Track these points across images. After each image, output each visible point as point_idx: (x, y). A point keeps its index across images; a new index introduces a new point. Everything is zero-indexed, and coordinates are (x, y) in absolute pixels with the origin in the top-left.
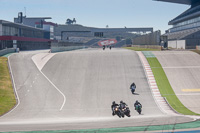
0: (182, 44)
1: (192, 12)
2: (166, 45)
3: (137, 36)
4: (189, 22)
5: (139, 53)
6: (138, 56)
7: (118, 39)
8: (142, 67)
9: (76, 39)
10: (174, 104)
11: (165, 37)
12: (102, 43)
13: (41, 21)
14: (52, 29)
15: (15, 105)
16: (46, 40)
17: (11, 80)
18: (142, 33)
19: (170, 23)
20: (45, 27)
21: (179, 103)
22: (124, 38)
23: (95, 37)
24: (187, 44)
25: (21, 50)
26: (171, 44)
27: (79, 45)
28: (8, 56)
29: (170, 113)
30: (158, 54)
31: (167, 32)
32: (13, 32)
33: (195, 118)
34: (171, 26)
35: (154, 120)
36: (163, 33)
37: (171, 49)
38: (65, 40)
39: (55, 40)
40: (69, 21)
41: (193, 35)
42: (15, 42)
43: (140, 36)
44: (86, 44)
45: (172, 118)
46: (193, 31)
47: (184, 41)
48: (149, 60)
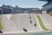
0: (46, 12)
1: (48, 4)
2: (41, 12)
3: (34, 10)
4: (47, 6)
5: (34, 14)
7: (29, 11)
8: (35, 18)
10: (44, 28)
11: (41, 10)
12: (25, 12)
13: (9, 6)
14: (12, 8)
15: (2, 28)
16: (10, 11)
17: (1, 22)
18: (35, 9)
19: (42, 7)
20: (10, 8)
22: (30, 11)
23: (23, 10)
24: (47, 12)
25: (4, 14)
26: (43, 12)
27: (19, 12)
29: (42, 30)
30: (39, 15)
31: (42, 9)
32: (2, 9)
33: (49, 31)
34: (43, 7)
35: (38, 32)
36: (41, 9)
37: (43, 13)
38: (15, 11)
39: (13, 11)
40: (16, 6)
42: (2, 12)
45: (43, 31)
46: (48, 9)
47: (46, 11)
48: (37, 16)
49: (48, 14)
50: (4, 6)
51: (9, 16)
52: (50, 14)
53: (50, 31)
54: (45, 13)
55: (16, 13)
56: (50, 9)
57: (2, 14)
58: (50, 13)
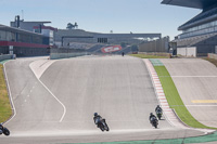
0: (192, 51)
1: (203, 17)
2: (175, 52)
3: (143, 42)
4: (200, 27)
5: (146, 60)
6: (144, 64)
7: (123, 45)
8: (149, 76)
9: (77, 45)
10: (184, 117)
11: (174, 43)
12: (106, 50)
13: (40, 26)
14: (51, 34)
15: (11, 116)
16: (45, 46)
17: (6, 88)
18: (149, 39)
19: (180, 29)
20: (44, 32)
21: (189, 115)
22: (129, 45)
23: (99, 43)
24: (198, 52)
25: (19, 56)
26: (180, 51)
27: (80, 51)
28: (4, 63)
29: (179, 126)
30: (166, 62)
31: (176, 38)
32: (9, 37)
33: (206, 131)
37: (181, 57)
38: (65, 46)
39: (55, 46)
40: (70, 26)
41: (205, 42)
42: (11, 47)
43: (147, 42)
44: (88, 51)
45: (181, 131)
46: (204, 37)
47: (195, 48)
48: (156, 68)
49: (201, 61)
50: (18, 22)
51: (38, 65)
52: (213, 61)
53: (208, 128)
54: (189, 54)
55: (69, 54)
56: (212, 38)
57: (12, 58)
58: (211, 55)
